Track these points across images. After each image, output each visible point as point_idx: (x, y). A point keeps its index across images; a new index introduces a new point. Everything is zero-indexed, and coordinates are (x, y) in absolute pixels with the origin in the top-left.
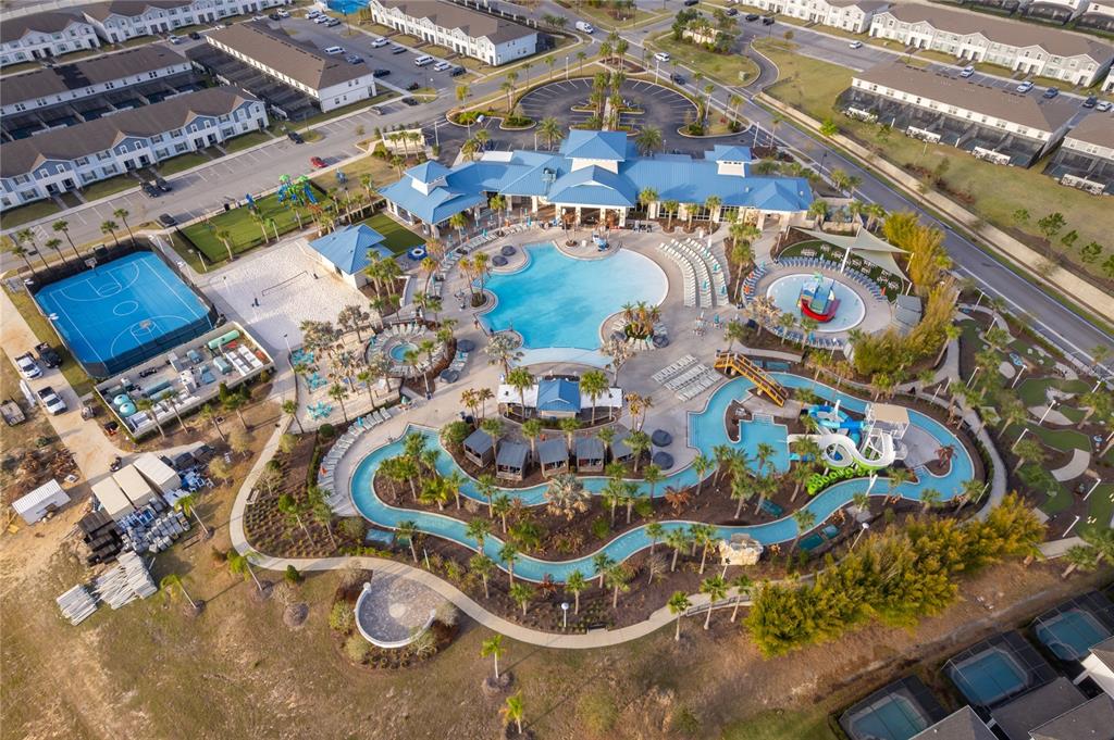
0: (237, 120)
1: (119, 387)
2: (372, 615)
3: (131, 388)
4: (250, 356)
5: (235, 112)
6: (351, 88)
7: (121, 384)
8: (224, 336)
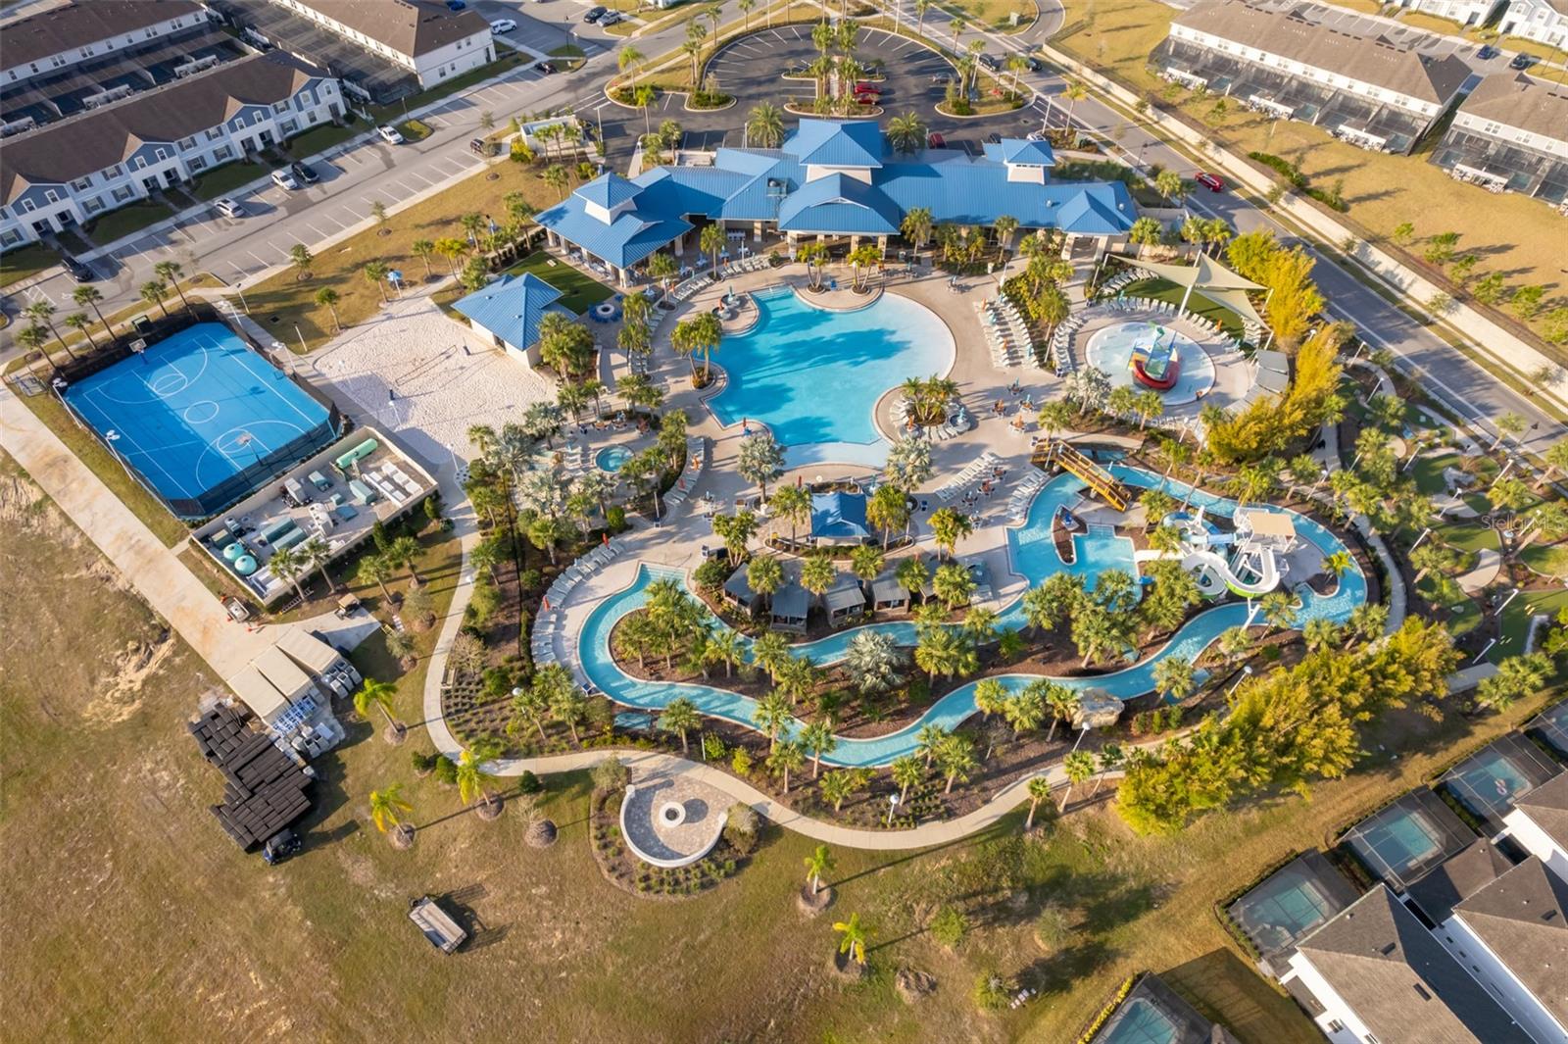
0: (300, 108)
1: (223, 533)
2: (642, 826)
3: (242, 533)
4: (401, 477)
5: (296, 98)
6: (461, 52)
7: (227, 528)
8: (357, 449)
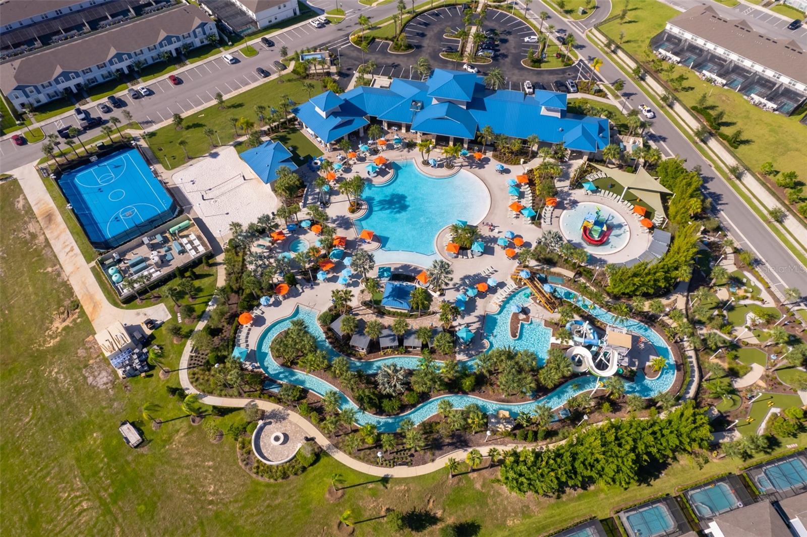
0: (196, 37)
1: (111, 260)
2: (263, 441)
3: (119, 261)
4: (197, 242)
5: (194, 32)
6: (281, 10)
7: (114, 258)
8: (180, 225)
